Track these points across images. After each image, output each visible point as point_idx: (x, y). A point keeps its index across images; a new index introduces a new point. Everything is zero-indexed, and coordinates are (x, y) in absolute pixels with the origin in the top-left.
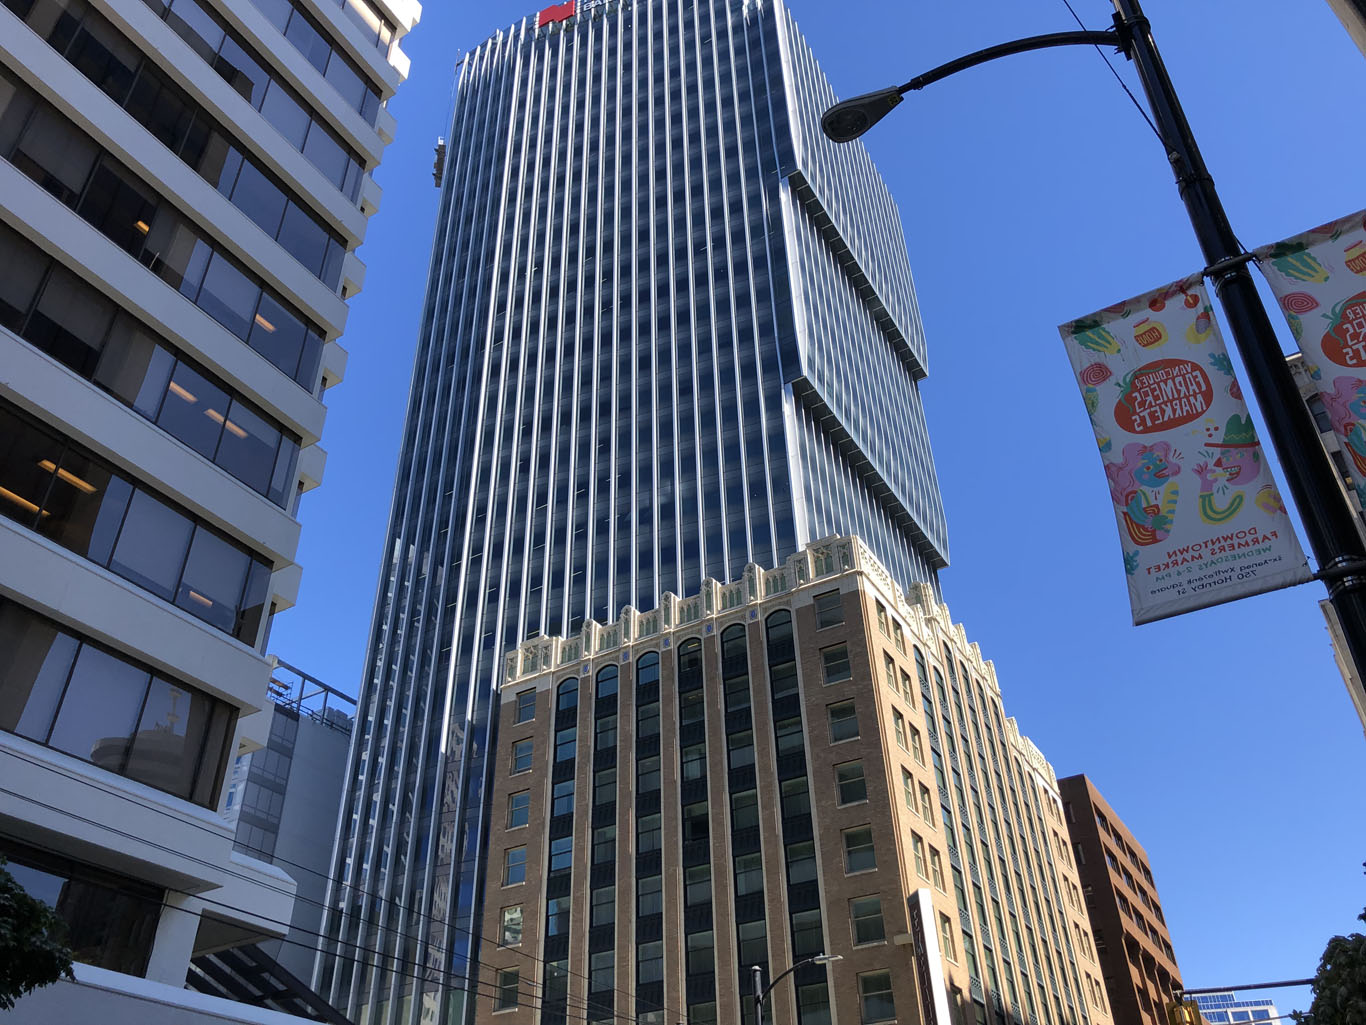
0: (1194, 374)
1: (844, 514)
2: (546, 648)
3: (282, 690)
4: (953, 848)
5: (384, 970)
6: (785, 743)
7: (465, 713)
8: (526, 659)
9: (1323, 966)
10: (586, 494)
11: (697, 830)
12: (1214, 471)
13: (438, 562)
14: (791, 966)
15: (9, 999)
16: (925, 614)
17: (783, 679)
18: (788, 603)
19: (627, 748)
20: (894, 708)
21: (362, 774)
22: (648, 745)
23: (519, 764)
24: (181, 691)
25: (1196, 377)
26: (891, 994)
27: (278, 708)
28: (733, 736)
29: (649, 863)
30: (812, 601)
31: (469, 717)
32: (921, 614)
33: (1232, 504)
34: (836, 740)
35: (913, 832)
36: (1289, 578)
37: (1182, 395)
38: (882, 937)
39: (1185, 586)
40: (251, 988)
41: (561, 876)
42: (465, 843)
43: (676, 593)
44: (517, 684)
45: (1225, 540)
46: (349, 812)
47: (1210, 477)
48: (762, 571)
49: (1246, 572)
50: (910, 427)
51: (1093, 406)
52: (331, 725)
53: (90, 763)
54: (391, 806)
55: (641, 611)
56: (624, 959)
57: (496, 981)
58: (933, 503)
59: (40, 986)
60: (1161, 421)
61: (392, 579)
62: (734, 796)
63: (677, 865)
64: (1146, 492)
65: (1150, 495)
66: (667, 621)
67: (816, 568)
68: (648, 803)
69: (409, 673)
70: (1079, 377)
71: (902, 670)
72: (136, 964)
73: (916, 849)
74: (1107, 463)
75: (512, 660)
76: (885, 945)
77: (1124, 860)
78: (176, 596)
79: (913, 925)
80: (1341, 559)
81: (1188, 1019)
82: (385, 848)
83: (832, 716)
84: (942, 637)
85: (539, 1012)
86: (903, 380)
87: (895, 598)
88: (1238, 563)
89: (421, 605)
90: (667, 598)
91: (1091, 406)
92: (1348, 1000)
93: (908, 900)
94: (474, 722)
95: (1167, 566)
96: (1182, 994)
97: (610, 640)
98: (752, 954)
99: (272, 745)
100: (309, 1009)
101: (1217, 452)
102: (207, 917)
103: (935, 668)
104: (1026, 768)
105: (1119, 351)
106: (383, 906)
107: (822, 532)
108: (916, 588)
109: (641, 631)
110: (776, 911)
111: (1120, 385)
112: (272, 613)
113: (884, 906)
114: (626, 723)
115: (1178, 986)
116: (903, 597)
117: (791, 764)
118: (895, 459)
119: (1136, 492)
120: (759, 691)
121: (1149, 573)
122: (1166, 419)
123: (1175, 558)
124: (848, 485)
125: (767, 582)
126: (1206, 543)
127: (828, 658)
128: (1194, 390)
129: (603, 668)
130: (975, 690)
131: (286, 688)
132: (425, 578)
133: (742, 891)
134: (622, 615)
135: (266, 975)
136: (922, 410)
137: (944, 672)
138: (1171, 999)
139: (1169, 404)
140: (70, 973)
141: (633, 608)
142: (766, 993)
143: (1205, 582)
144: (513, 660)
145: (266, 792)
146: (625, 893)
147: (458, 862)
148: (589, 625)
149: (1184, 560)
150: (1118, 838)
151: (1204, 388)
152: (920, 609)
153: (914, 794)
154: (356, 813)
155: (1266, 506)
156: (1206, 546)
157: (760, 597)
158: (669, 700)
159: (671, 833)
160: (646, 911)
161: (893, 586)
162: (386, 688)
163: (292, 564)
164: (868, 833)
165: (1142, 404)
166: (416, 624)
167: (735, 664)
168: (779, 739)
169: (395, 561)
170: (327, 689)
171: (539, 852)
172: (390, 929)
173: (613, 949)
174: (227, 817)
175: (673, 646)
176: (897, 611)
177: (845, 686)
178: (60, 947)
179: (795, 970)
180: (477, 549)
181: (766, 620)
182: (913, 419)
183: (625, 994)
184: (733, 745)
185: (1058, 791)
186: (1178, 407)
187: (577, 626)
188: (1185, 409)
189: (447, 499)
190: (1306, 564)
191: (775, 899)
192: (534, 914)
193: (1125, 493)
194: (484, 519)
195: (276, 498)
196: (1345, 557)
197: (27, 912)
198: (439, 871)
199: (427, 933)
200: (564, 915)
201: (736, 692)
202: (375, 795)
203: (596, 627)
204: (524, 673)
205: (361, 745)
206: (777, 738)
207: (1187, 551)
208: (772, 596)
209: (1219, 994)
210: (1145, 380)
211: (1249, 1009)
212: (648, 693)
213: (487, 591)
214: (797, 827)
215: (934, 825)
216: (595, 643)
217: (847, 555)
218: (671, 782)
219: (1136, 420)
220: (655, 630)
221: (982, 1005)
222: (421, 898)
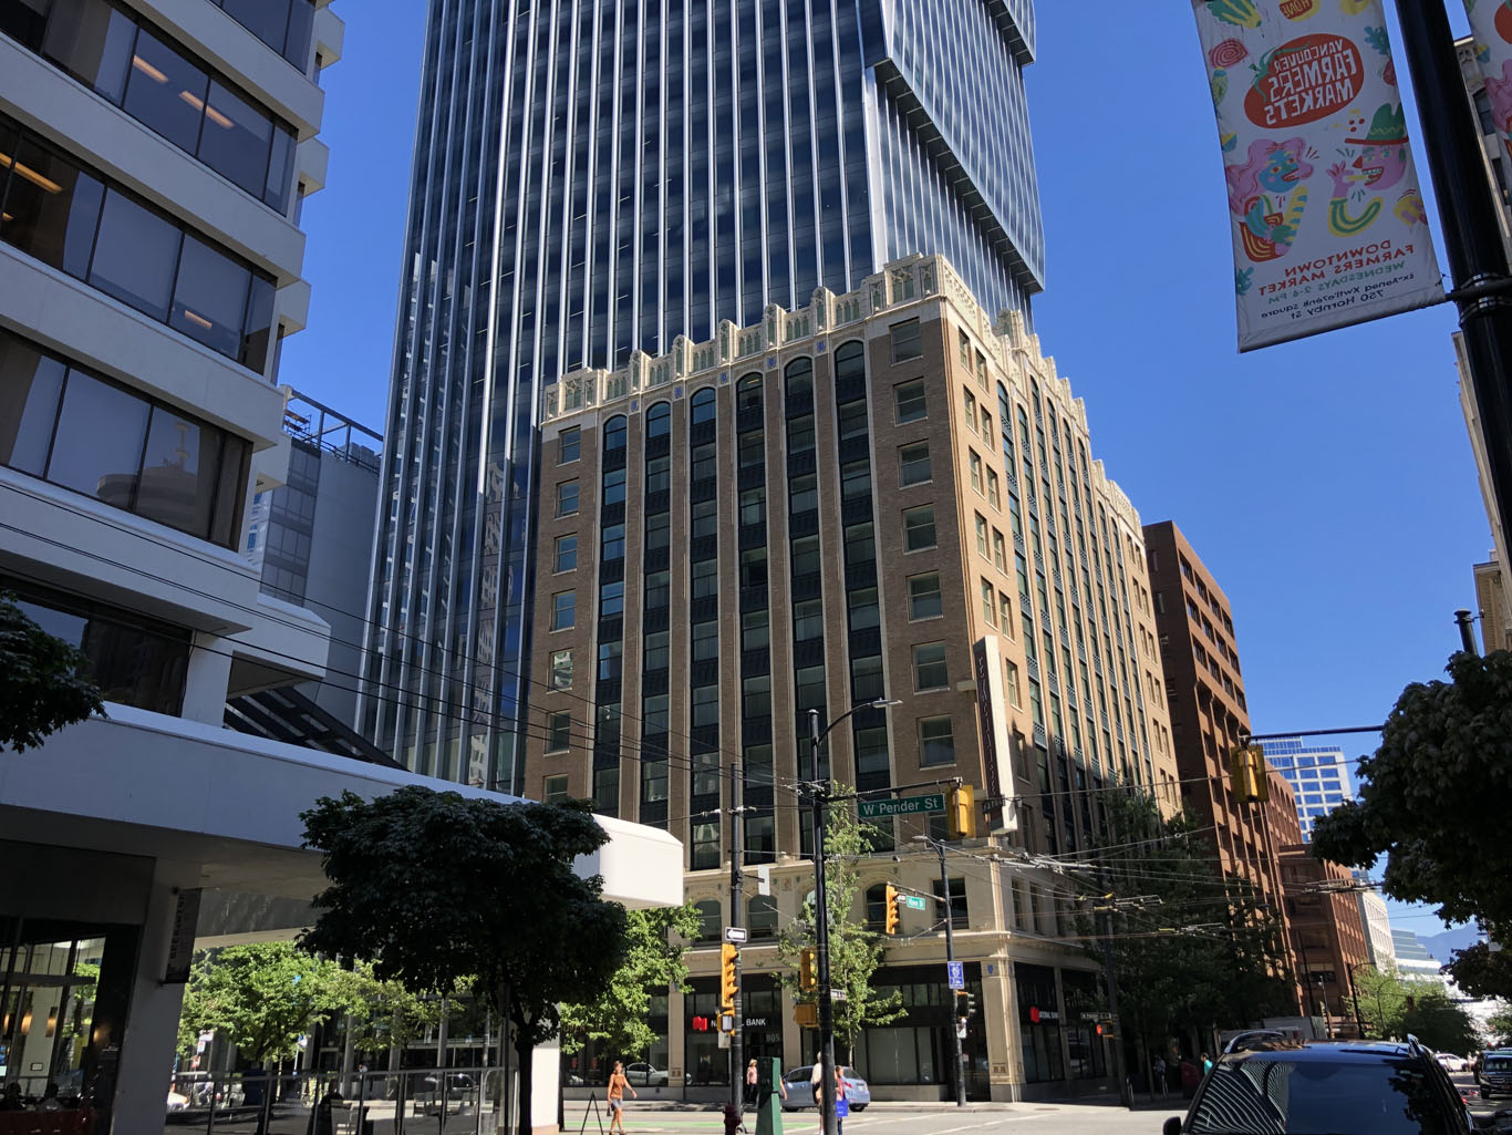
0: (1345, 53)
1: (929, 228)
2: (590, 382)
3: (299, 424)
4: (1025, 596)
5: (429, 713)
6: (851, 488)
7: (504, 451)
8: (568, 393)
9: (1396, 713)
10: (631, 202)
11: (755, 576)
12: (1352, 173)
13: (464, 281)
14: (850, 709)
15: (37, 737)
16: (1013, 346)
17: (851, 418)
18: (861, 333)
19: (680, 492)
20: (971, 449)
21: (394, 515)
22: (703, 489)
23: (564, 507)
24: (186, 422)
25: (1347, 57)
26: (951, 739)
27: (295, 443)
28: (796, 480)
29: (704, 608)
30: (887, 331)
31: (508, 455)
32: (1009, 346)
33: (1367, 213)
34: (906, 484)
35: (983, 578)
36: (1419, 299)
37: (1327, 80)
38: (944, 682)
39: (1301, 308)
40: (292, 729)
41: (613, 621)
42: (510, 587)
43: (735, 323)
44: (560, 420)
45: (1353, 255)
46: (383, 555)
47: (1346, 179)
48: (833, 296)
49: (1371, 293)
50: (1011, 123)
51: (1220, 94)
52: (357, 462)
53: (96, 499)
54: (427, 549)
55: (696, 341)
56: (678, 703)
57: (546, 723)
58: (1031, 218)
59: (71, 722)
60: (1299, 113)
61: (413, 300)
62: (794, 542)
63: (734, 611)
64: (1270, 199)
65: (1272, 202)
66: (725, 353)
67: (894, 292)
68: (704, 547)
69: (439, 407)
70: (1208, 57)
71: (983, 408)
72: (172, 704)
73: (985, 596)
74: (1228, 164)
75: (552, 394)
76: (947, 691)
77: (1205, 609)
78: (169, 315)
79: (978, 670)
80: (1479, 276)
81: (1251, 762)
82: (424, 592)
83: (904, 459)
84: (1029, 371)
85: (591, 753)
86: (1006, 65)
87: (980, 327)
88: (1362, 284)
89: (448, 331)
90: (725, 327)
91: (1217, 93)
92: (1417, 745)
93: (974, 647)
94: (514, 461)
95: (1283, 285)
96: (1248, 739)
97: (659, 374)
98: (810, 698)
99: (291, 483)
100: (354, 750)
101: (1359, 148)
102: (238, 659)
103: (1019, 406)
104: (1110, 514)
105: (1259, 24)
106: (425, 651)
107: (903, 251)
108: (1005, 316)
109: (695, 364)
110: (836, 657)
111: (1255, 68)
112: (280, 337)
113: (948, 653)
114: (680, 465)
115: (1245, 731)
116: (989, 328)
117: (857, 508)
118: (991, 163)
119: (1257, 198)
120: (825, 432)
121: (1262, 294)
122: (1305, 110)
123: (1294, 276)
124: (935, 194)
125: (838, 308)
126: (1330, 259)
127: (903, 395)
128: (1342, 74)
129: (654, 405)
130: (1062, 430)
131: (304, 421)
132: (450, 300)
133: (801, 637)
134: (674, 346)
135: (305, 717)
136: (1024, 102)
137: (1029, 410)
138: (1237, 744)
139: (1310, 92)
140: (100, 710)
141: (686, 338)
142: (823, 734)
143: (1323, 304)
144: (554, 394)
145: (291, 534)
146: (679, 637)
147: (503, 606)
148: (637, 357)
149: (1304, 278)
150: (1202, 586)
151: (1354, 71)
152: (1008, 341)
153: (987, 540)
154: (391, 556)
155: (1405, 215)
156: (1331, 263)
157: (831, 325)
158: (726, 440)
159: (728, 579)
160: (702, 655)
161: (979, 314)
162: (415, 424)
163: (298, 280)
164: (936, 580)
165: (1279, 92)
166: (444, 352)
167: (799, 402)
168: (845, 483)
169: (415, 279)
170: (350, 423)
171: (589, 596)
172: (433, 671)
173: (668, 693)
174: (252, 558)
175: (731, 382)
176: (982, 343)
177: (919, 426)
178: (86, 684)
179: (854, 714)
180: (508, 266)
181: (836, 352)
182: (1015, 115)
183: (679, 734)
184: (794, 489)
185: (1142, 538)
186: (1320, 96)
187: (624, 357)
188: (1328, 97)
189: (470, 207)
190: (1440, 282)
191: (836, 646)
192: (585, 659)
193: (1244, 201)
194: (514, 231)
195: (276, 204)
196: (1485, 275)
197: (48, 651)
198: (483, 616)
199: (473, 677)
200: (616, 660)
201: (800, 434)
202: (409, 537)
203: (645, 359)
204: (566, 409)
205: (391, 484)
206: (842, 482)
207: (1308, 268)
208: (842, 326)
209: (1287, 740)
210: (1286, 62)
211: (1316, 755)
212: (703, 433)
213: (522, 316)
214: (861, 573)
215: (1006, 572)
216: (645, 378)
217: (929, 277)
218: (728, 527)
219: (1269, 111)
220: (711, 363)
221: (1044, 750)
222: (465, 644)
